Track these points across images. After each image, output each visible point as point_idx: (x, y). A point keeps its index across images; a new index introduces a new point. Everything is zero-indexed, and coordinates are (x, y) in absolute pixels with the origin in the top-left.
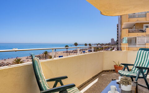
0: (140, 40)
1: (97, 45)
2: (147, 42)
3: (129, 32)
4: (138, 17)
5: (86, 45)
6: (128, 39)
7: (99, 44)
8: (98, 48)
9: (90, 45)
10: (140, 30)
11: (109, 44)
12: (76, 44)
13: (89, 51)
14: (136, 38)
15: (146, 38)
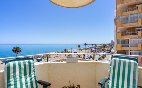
0: (132, 42)
1: (101, 45)
2: (139, 43)
3: (122, 35)
4: (131, 23)
5: (92, 45)
6: (121, 40)
7: (102, 44)
8: (101, 47)
9: (95, 45)
10: (133, 33)
11: (109, 44)
12: (85, 44)
13: (95, 49)
14: (129, 39)
15: (138, 40)
